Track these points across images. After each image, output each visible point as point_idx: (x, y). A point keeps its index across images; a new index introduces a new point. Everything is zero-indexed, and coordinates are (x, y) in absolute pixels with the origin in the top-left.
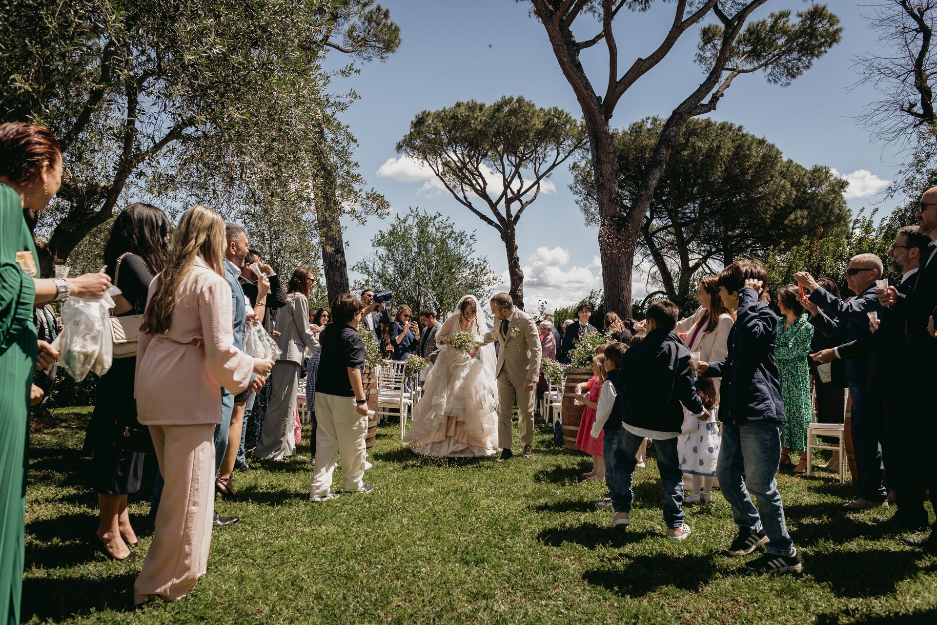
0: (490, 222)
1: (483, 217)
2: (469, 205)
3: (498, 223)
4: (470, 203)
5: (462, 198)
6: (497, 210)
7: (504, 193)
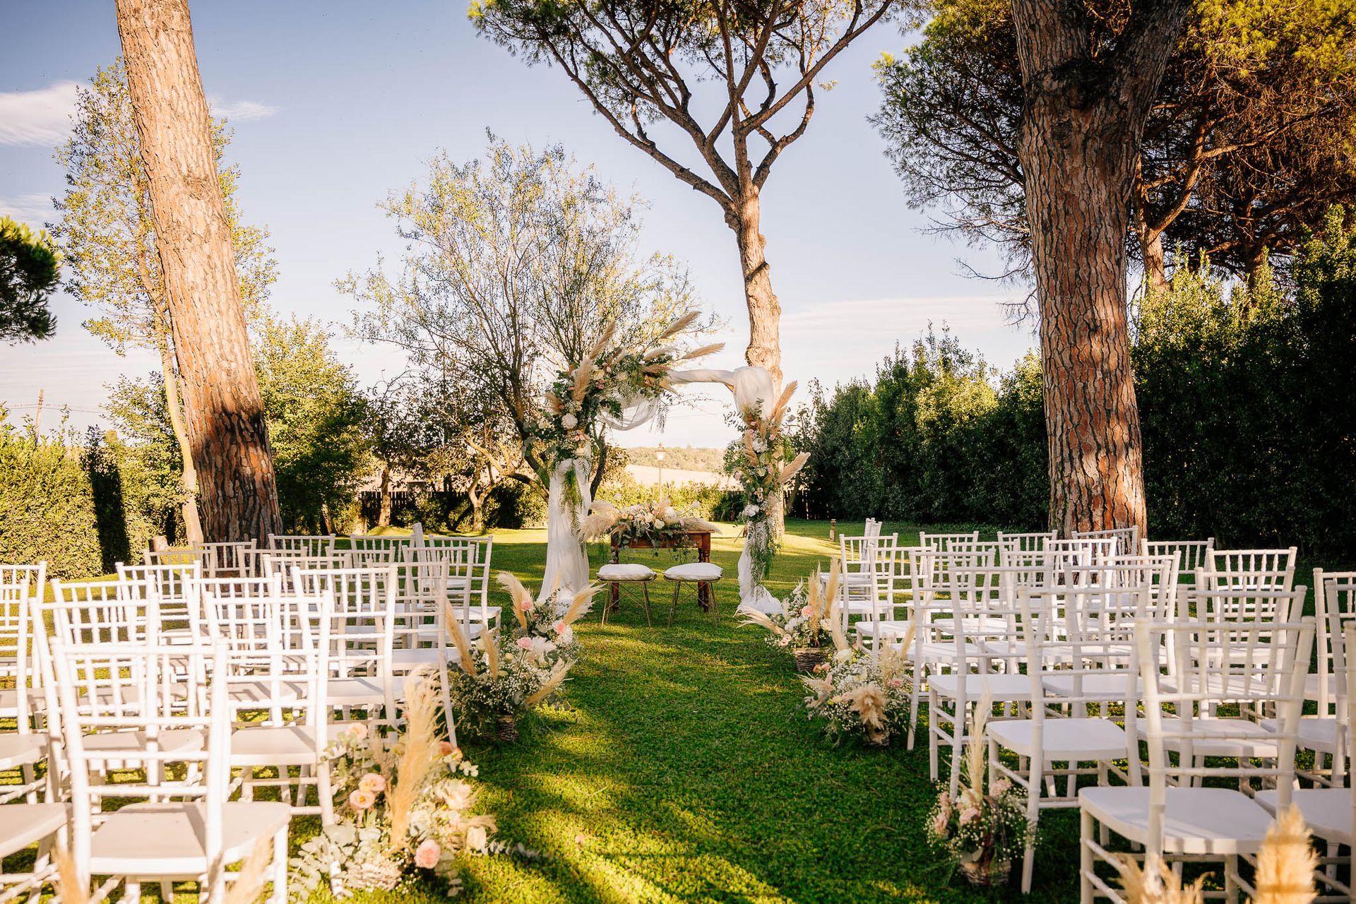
0: (701, 185)
1: (683, 173)
2: (650, 147)
3: (716, 183)
4: (653, 144)
5: (632, 130)
6: (715, 152)
7: (731, 111)
